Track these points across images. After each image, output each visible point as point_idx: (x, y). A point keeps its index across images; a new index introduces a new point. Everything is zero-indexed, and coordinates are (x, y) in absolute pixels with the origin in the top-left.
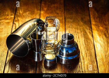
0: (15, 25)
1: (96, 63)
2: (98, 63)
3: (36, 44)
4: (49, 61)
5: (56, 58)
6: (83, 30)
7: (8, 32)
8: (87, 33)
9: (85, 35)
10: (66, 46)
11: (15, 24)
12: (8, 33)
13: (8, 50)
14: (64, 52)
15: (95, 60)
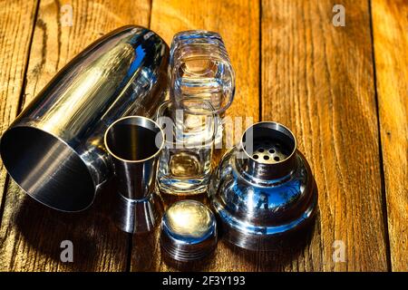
0: (42, 33)
1: (382, 248)
2: (392, 250)
3: (127, 175)
4: (183, 242)
5: (214, 224)
6: (337, 69)
7: (13, 70)
8: (351, 86)
9: (344, 94)
10: (257, 181)
11: (44, 27)
12: (12, 76)
13: (8, 176)
14: (251, 202)
15: (380, 234)
